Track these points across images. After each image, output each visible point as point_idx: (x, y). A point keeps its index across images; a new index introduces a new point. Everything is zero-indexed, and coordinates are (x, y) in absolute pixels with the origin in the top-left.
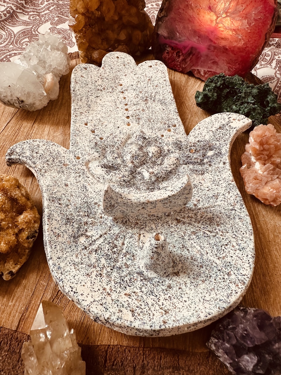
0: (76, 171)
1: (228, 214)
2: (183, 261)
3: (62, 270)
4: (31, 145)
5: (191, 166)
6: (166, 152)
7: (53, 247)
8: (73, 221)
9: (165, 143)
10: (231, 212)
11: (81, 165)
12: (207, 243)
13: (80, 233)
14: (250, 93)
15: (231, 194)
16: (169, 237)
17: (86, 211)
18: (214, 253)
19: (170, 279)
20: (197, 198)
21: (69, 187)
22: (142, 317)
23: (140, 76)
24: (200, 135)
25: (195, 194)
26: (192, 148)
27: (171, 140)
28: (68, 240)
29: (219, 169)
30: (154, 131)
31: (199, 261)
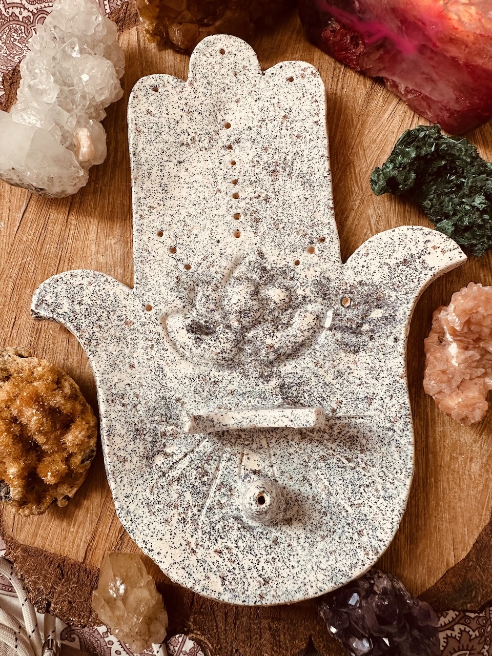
0: (147, 337)
1: (381, 435)
2: (300, 502)
3: (132, 515)
4: (70, 286)
5: (339, 335)
6: (299, 299)
7: (119, 480)
8: (145, 432)
9: (301, 280)
10: (387, 432)
11: (155, 324)
12: (340, 478)
13: (155, 450)
14: (481, 188)
15: (394, 401)
16: (285, 462)
17: (164, 413)
18: (347, 496)
19: (278, 529)
20: (338, 396)
21: (137, 368)
22: (234, 588)
23: (267, 104)
24: (365, 268)
25: (336, 390)
26: (346, 295)
27: (311, 274)
28: (139, 464)
29: (384, 348)
30: (283, 251)
31: (323, 504)
